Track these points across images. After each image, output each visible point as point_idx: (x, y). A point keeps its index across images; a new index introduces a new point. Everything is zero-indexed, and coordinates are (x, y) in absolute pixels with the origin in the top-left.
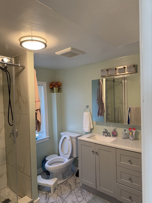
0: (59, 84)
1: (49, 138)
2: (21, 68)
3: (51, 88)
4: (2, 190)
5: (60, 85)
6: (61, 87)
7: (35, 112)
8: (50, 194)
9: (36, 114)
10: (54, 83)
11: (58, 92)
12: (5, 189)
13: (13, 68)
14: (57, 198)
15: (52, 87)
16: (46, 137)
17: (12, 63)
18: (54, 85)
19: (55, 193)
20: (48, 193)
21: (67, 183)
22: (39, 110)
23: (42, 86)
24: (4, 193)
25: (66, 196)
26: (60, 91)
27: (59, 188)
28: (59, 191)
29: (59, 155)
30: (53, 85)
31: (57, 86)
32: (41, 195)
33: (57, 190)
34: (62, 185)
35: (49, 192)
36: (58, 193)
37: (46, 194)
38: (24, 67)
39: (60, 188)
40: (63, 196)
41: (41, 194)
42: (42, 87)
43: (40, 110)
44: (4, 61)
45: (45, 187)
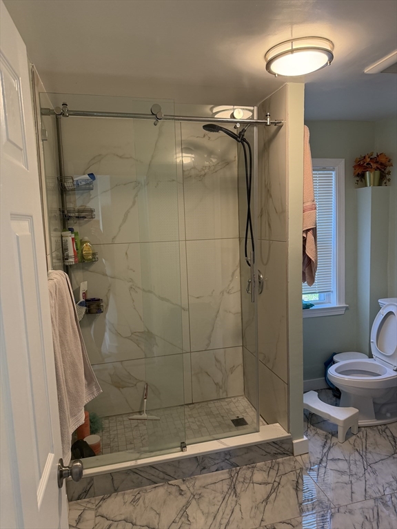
0: (383, 160)
1: (347, 308)
2: (274, 128)
3: (358, 175)
4: (233, 399)
5: (387, 163)
6: (388, 169)
7: (300, 235)
8: (334, 440)
9: (305, 240)
10: (369, 160)
11: (380, 184)
12: (240, 398)
13: (255, 129)
14: (350, 454)
15: (359, 171)
16: (338, 306)
17: (253, 119)
18: (368, 164)
19: (347, 441)
20: (330, 436)
21: (387, 431)
22: (311, 231)
23: (333, 170)
24: (237, 404)
25: (377, 458)
26: (385, 181)
27: (360, 434)
28: (359, 441)
29: (371, 356)
30: (365, 164)
31: (374, 166)
32: (314, 435)
33: (354, 437)
34: (371, 432)
35: (333, 435)
36: (356, 444)
37: (326, 437)
38: (280, 124)
39: (365, 436)
40: (369, 456)
41: (313, 432)
42: (333, 173)
43: (314, 230)
44: (234, 118)
45: (324, 421)
